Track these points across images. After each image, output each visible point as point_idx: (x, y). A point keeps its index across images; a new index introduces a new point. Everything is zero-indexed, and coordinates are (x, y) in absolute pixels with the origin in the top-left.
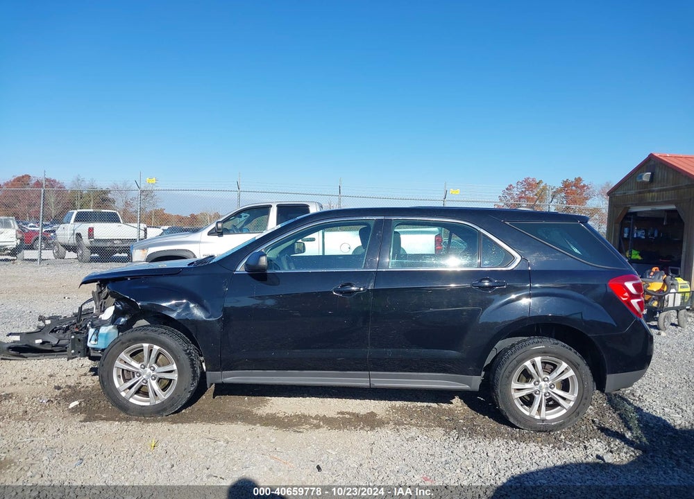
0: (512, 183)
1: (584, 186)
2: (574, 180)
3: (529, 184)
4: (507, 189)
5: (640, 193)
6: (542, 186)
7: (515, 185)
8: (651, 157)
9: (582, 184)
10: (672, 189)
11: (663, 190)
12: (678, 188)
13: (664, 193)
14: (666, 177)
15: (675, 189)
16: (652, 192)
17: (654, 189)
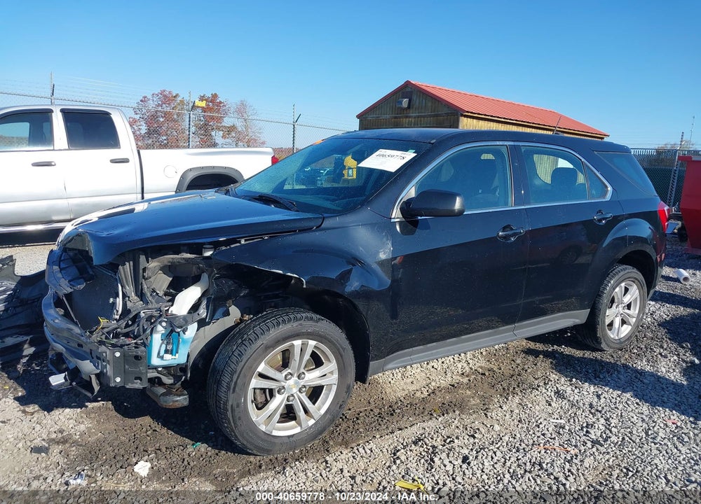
0: (146, 95)
1: (220, 103)
2: (210, 96)
3: (165, 96)
4: (141, 101)
5: (396, 118)
6: (179, 99)
7: (149, 96)
8: (408, 84)
9: (218, 101)
10: (430, 116)
11: (421, 116)
12: (437, 116)
13: (422, 119)
14: (424, 105)
15: (434, 116)
16: (410, 117)
17: (412, 115)
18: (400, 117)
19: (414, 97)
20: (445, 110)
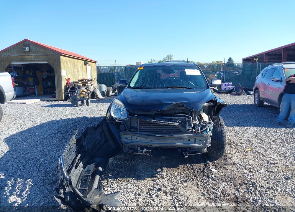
5: (21, 56)
10: (44, 55)
11: (38, 55)
12: (47, 55)
13: (39, 56)
14: (38, 50)
15: (45, 55)
16: (30, 56)
17: (31, 54)
18: (24, 56)
19: (31, 47)
20: (51, 53)
